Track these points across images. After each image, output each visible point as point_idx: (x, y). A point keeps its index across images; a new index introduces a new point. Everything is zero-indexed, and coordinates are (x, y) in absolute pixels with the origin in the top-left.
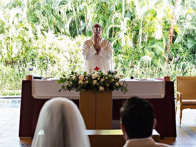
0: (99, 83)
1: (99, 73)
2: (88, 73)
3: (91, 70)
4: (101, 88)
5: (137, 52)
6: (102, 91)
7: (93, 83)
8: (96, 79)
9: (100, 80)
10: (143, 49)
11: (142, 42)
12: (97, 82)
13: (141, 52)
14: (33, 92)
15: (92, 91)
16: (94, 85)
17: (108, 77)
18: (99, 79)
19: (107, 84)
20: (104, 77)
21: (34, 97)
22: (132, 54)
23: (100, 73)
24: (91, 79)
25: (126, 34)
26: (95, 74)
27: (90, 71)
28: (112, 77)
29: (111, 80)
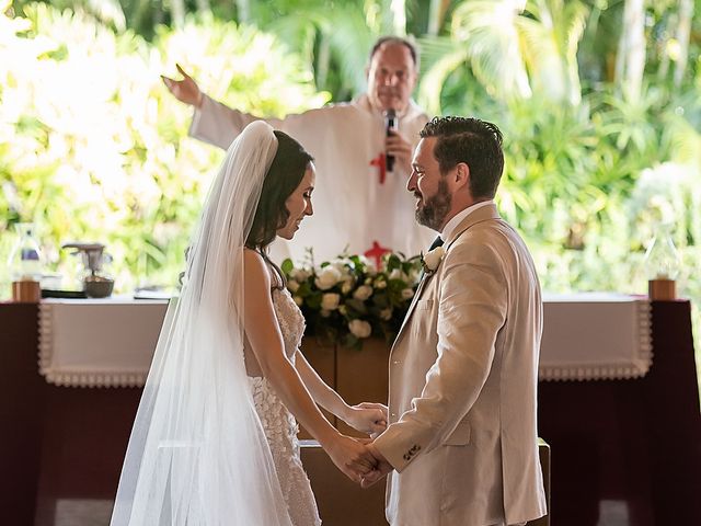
0: (349, 308)
1: (347, 265)
2: (297, 266)
3: (311, 252)
4: (358, 328)
5: (612, 141)
6: (361, 341)
7: (320, 308)
8: (336, 289)
9: (350, 294)
10: (653, 115)
11: (651, 68)
12: (341, 302)
13: (641, 136)
14: (43, 354)
15: (319, 342)
16: (325, 314)
17: (386, 278)
18: (346, 288)
19: (384, 308)
20: (368, 281)
21: (50, 378)
22: (575, 153)
23: (353, 265)
24: (314, 288)
25: (530, 16)
26: (328, 268)
27: (309, 255)
28: (405, 278)
29: (398, 293)
